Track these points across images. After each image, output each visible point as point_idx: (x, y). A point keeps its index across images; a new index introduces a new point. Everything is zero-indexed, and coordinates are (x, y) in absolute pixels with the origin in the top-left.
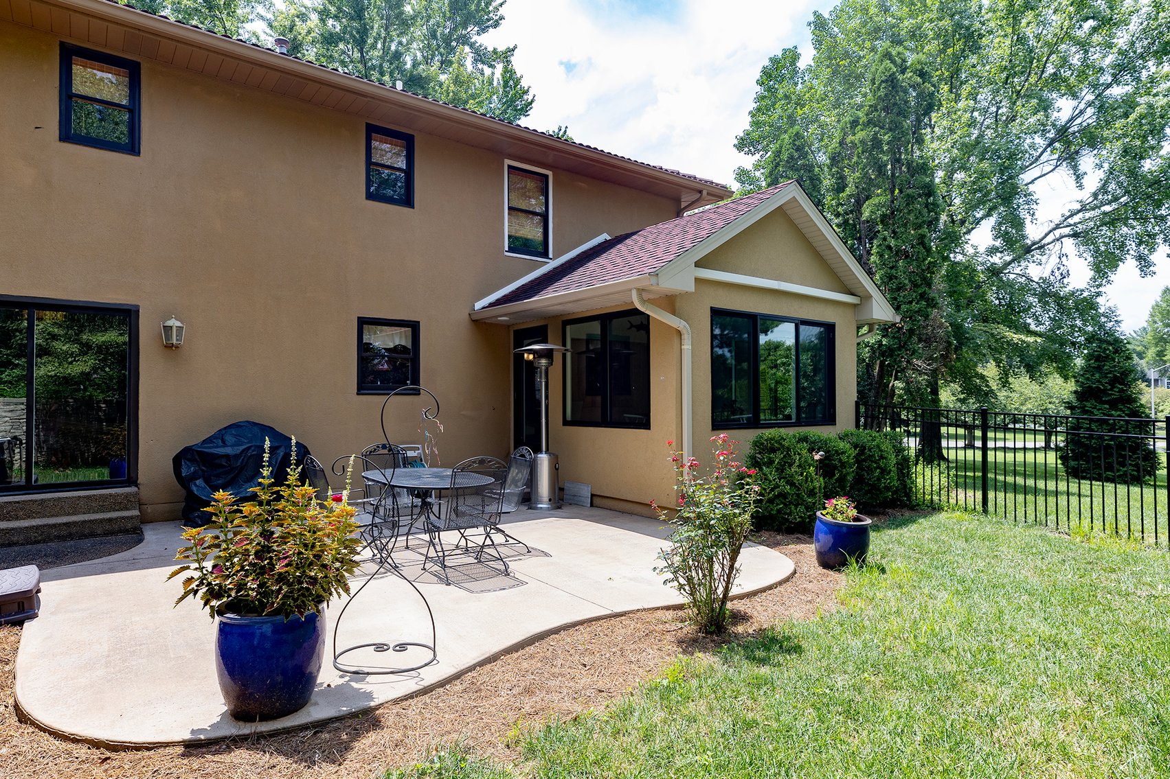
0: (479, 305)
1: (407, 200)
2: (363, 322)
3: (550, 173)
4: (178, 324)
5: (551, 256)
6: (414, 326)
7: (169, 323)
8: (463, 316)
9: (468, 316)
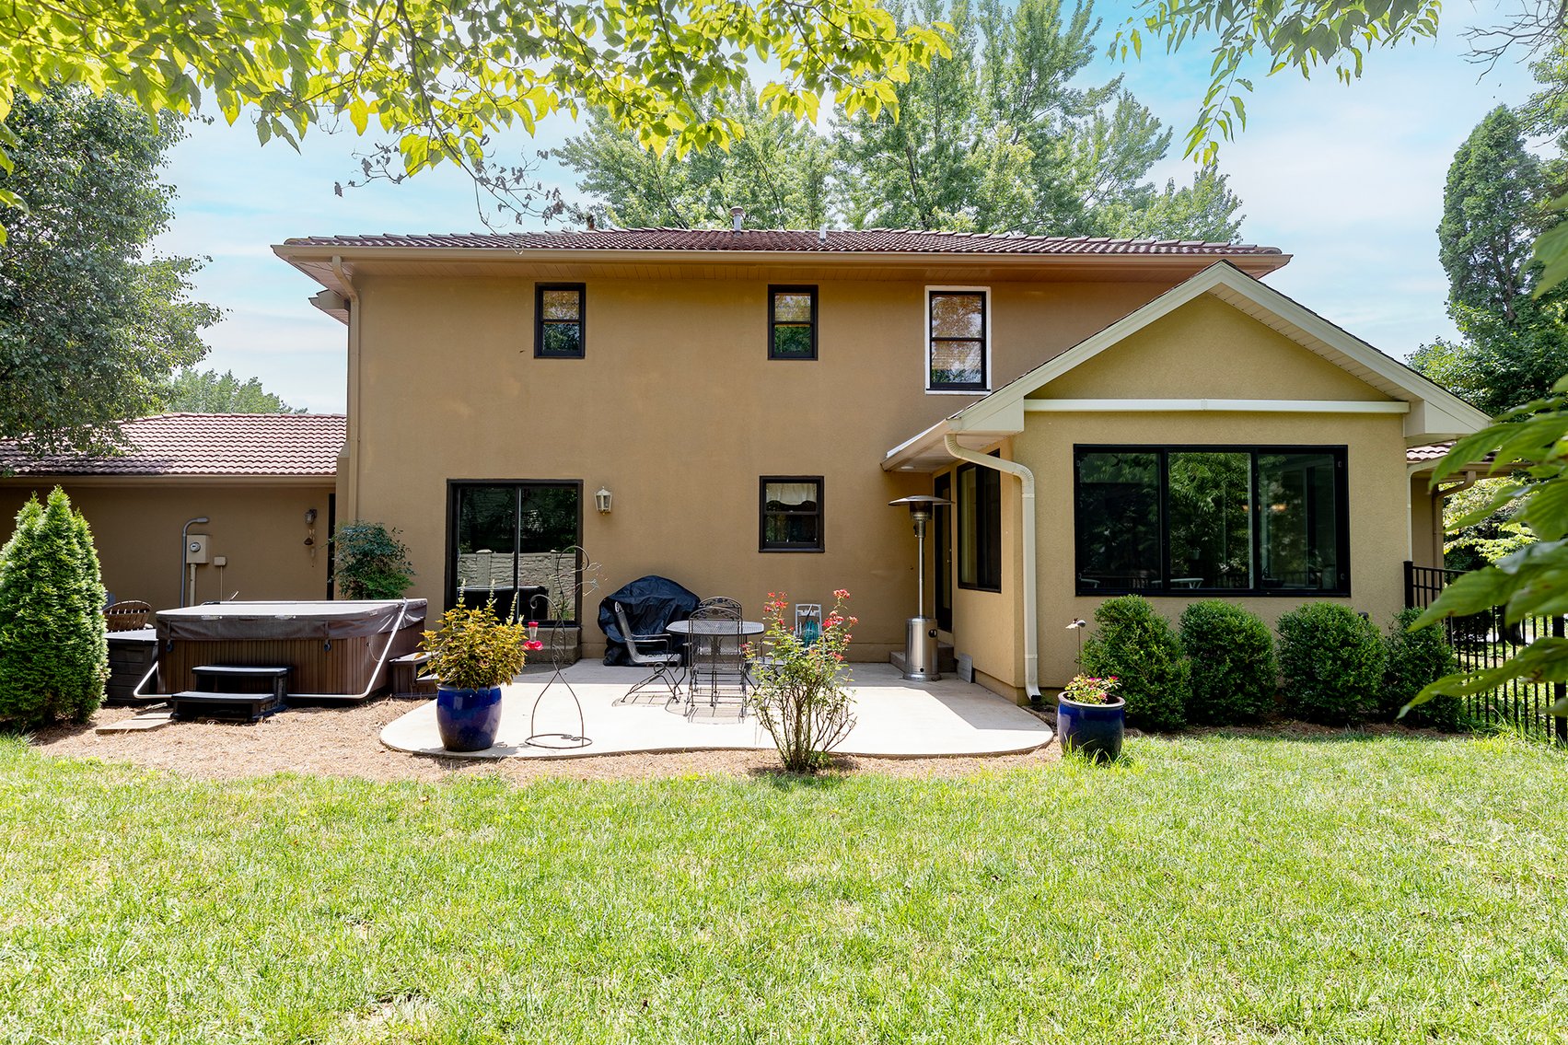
0: (890, 454)
1: (812, 354)
2: (765, 481)
3: (987, 289)
4: (606, 493)
5: (989, 387)
6: (818, 482)
7: (599, 494)
8: (873, 466)
9: (879, 467)
